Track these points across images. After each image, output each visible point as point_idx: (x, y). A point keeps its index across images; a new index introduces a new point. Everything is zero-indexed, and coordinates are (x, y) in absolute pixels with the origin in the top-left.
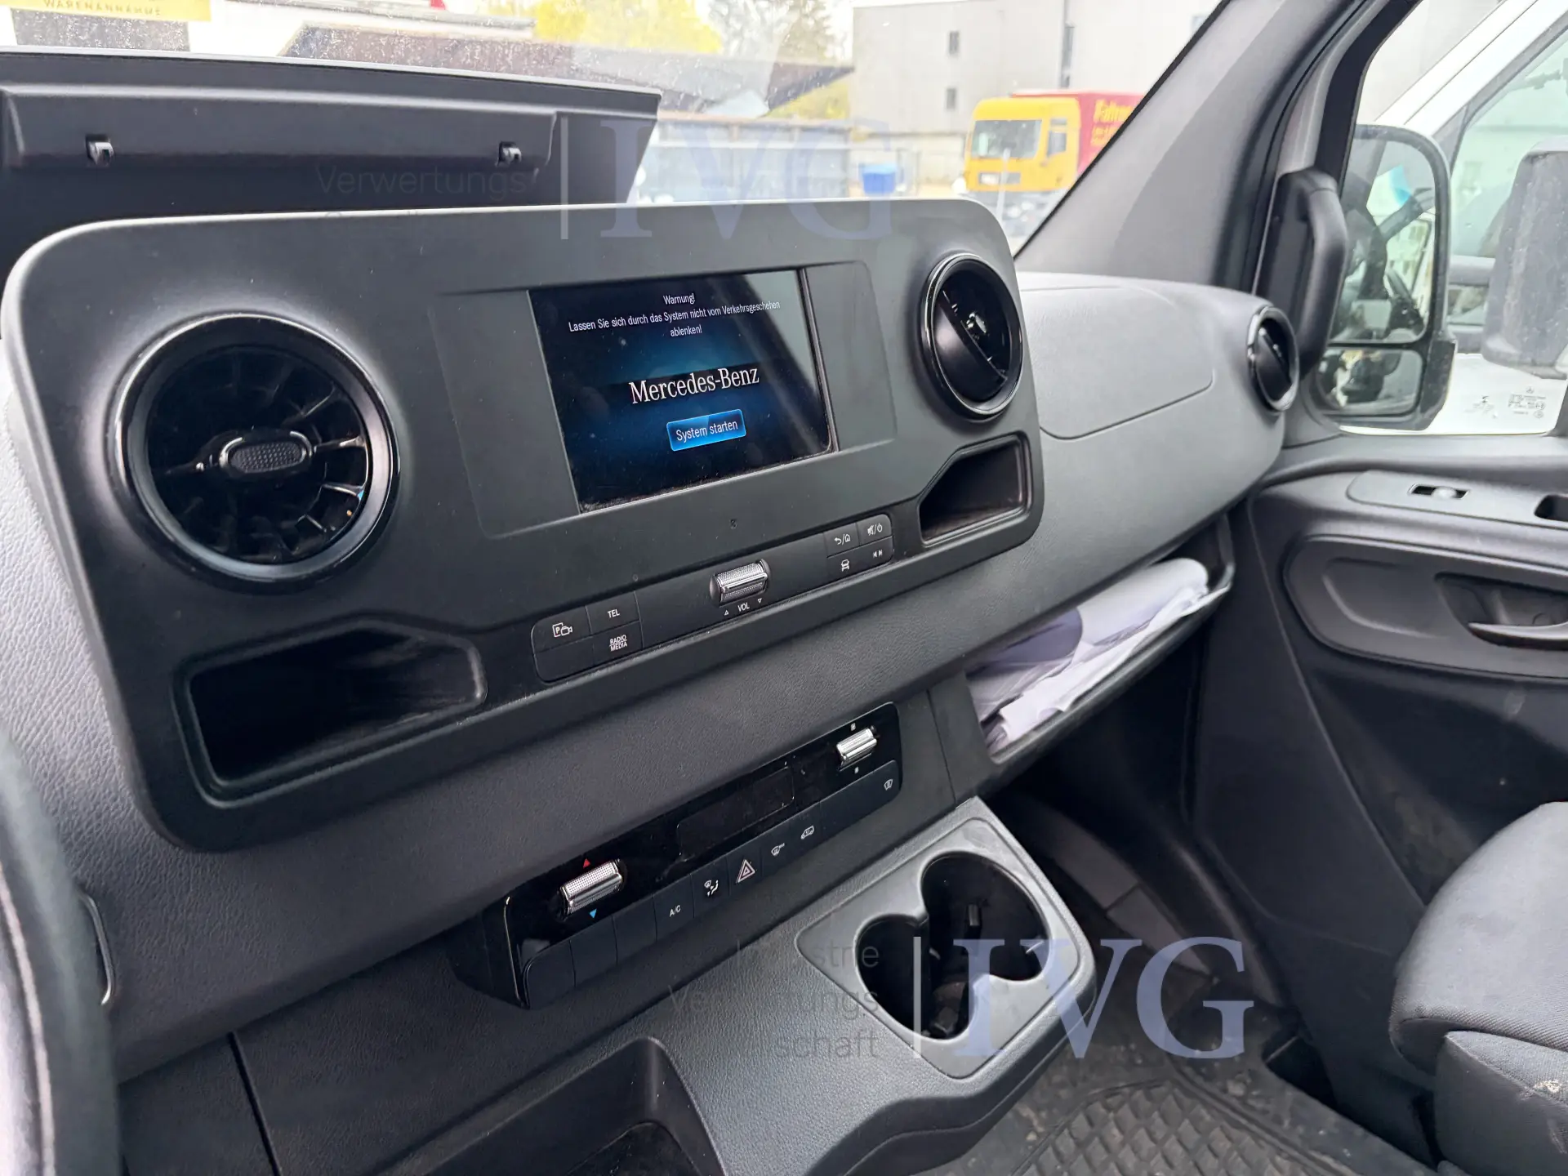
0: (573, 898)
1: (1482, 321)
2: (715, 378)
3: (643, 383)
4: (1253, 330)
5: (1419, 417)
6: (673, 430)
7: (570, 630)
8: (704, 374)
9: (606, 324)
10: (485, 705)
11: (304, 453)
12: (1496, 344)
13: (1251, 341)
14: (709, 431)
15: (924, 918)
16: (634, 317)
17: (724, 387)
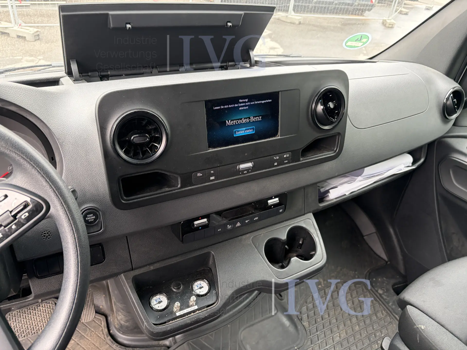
0: (196, 225)
2: (249, 119)
3: (230, 121)
6: (235, 132)
7: (201, 175)
8: (246, 118)
9: (223, 107)
10: (180, 188)
11: (148, 139)
14: (245, 132)
15: (285, 240)
16: (230, 105)
17: (251, 121)
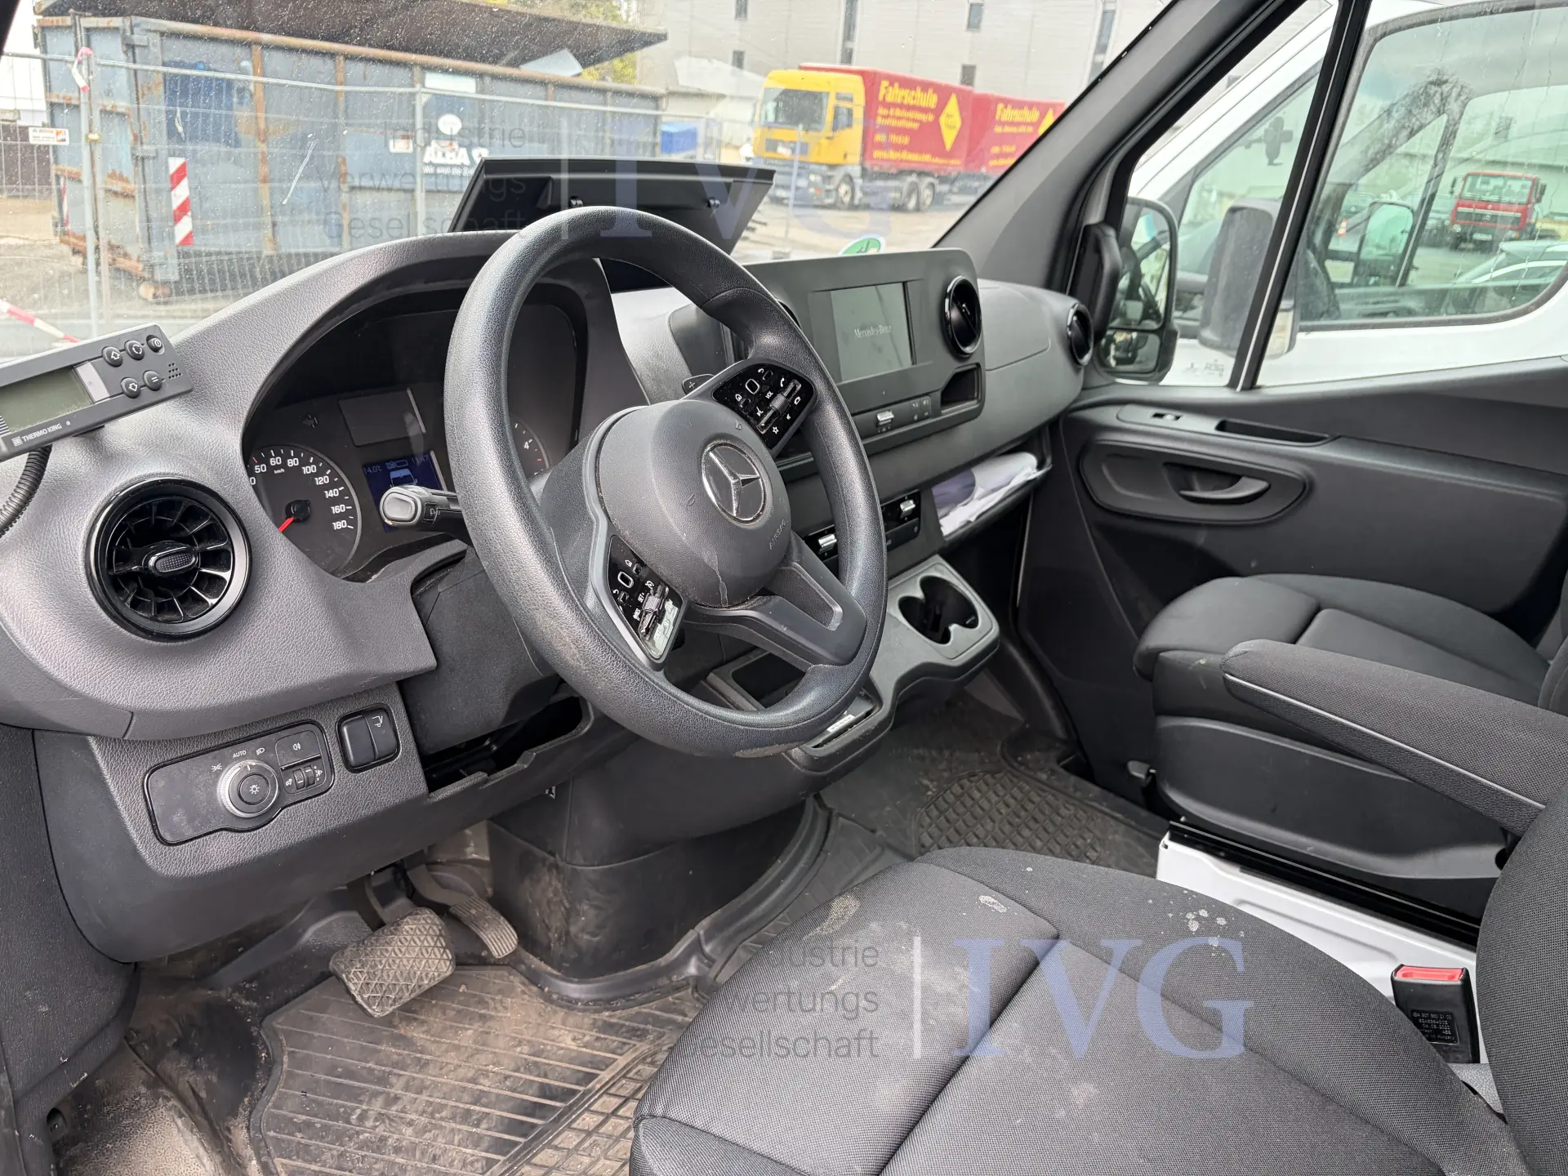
1: (1199, 317)
4: (1071, 317)
5: (1157, 375)
12: (1207, 334)
13: (1069, 323)
15: (923, 599)
